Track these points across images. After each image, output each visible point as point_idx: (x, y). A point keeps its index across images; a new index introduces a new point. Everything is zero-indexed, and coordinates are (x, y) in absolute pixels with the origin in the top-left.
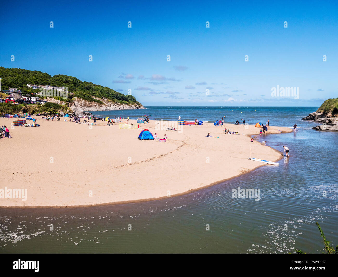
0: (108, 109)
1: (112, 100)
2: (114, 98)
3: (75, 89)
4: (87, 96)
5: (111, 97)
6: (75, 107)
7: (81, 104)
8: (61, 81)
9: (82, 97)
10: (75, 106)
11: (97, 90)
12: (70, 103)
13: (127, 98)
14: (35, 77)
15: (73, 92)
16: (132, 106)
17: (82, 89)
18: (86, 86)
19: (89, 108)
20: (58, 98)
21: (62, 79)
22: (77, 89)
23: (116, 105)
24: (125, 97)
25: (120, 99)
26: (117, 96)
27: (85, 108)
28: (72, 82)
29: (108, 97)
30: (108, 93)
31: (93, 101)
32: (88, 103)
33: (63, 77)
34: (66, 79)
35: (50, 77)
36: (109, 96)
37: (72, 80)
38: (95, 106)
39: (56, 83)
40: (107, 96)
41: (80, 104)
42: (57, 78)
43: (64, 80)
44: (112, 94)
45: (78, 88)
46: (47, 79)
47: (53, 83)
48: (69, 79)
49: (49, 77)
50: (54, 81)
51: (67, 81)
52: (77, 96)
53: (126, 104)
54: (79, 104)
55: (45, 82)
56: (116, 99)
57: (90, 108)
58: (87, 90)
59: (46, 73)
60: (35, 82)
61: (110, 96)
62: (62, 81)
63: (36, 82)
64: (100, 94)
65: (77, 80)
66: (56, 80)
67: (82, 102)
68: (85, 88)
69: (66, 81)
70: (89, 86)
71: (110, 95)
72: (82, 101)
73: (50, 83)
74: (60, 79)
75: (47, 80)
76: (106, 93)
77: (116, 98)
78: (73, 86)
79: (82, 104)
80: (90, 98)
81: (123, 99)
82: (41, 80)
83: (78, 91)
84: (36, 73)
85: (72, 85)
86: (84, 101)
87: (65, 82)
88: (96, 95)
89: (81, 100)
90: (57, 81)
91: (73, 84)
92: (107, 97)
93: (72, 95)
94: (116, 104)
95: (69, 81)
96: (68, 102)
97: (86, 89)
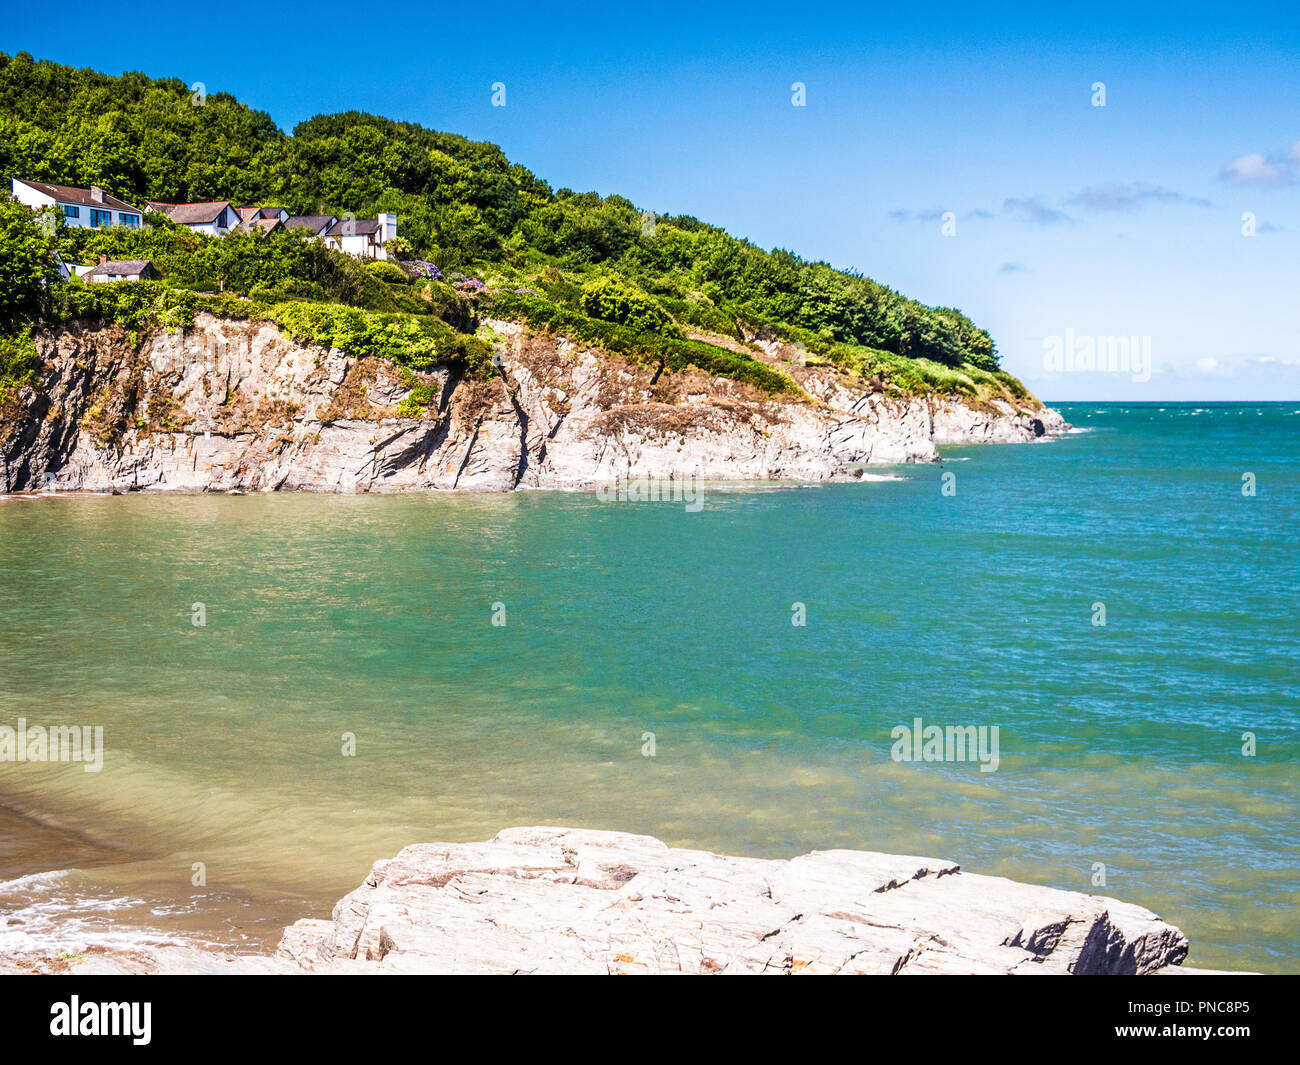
0: (853, 446)
1: (822, 352)
2: (839, 337)
3: (493, 244)
4: (625, 307)
5: (815, 328)
6: (523, 437)
7: (561, 395)
8: (359, 174)
9: (578, 324)
10: (523, 420)
11: (686, 263)
12: (461, 388)
13: (947, 338)
14: (120, 125)
15: (482, 274)
16: (1001, 414)
17: (553, 250)
18: (590, 220)
19: (674, 444)
20: (326, 329)
21: (377, 150)
22: (505, 244)
23: (876, 398)
24: (927, 328)
25: (893, 346)
26: (865, 320)
27: (627, 438)
28: (460, 185)
29: (783, 325)
30: (787, 288)
31: (689, 358)
32: (638, 384)
33: (380, 136)
34: (406, 156)
35: (262, 129)
36: (790, 315)
37: (455, 167)
38: (745, 420)
39: (319, 183)
40: (775, 312)
41: (552, 397)
42: (326, 144)
43: (392, 159)
44: (826, 300)
45: (517, 239)
46: (235, 151)
47: (287, 188)
48: (436, 154)
49: (254, 133)
50: (303, 166)
51: (420, 169)
52: (526, 310)
53: (952, 389)
54: (547, 391)
55: (209, 170)
56: (862, 341)
57: (691, 444)
58: (595, 260)
59: (233, 100)
60: (109, 170)
61: (809, 318)
62: (370, 169)
63: (125, 169)
64: (716, 298)
65: (503, 167)
66: (317, 161)
67: (578, 376)
68: (578, 238)
69: (411, 172)
70: (612, 223)
71: (805, 310)
72: (574, 362)
73: (256, 187)
74: (359, 151)
75: (232, 161)
76: (771, 292)
77: (858, 332)
78: (467, 223)
79: (571, 391)
80: (651, 327)
81: (917, 348)
82: (174, 157)
83: (520, 264)
84: (137, 96)
85: (467, 210)
86: (589, 360)
87: (396, 183)
88: (685, 308)
89: (566, 349)
90: (330, 173)
91: (471, 200)
92: (774, 330)
93: (475, 303)
94: (878, 390)
95: (439, 171)
96: (441, 377)
97: (588, 249)
